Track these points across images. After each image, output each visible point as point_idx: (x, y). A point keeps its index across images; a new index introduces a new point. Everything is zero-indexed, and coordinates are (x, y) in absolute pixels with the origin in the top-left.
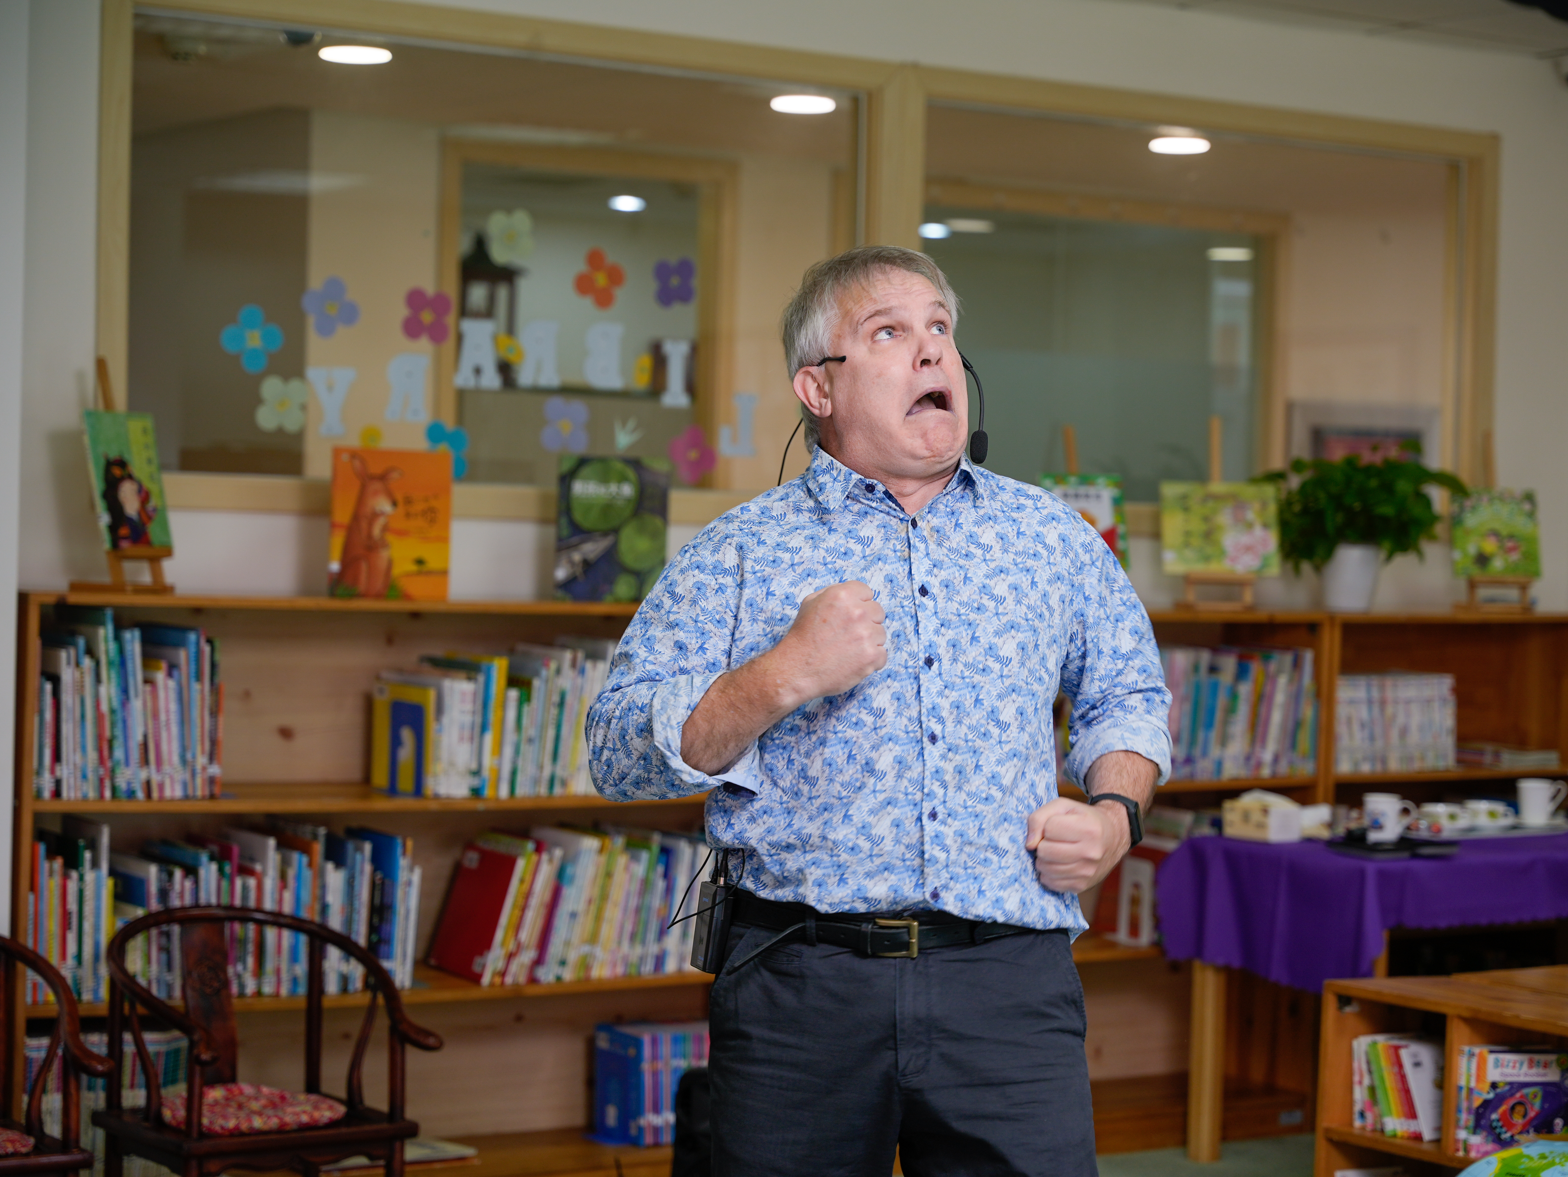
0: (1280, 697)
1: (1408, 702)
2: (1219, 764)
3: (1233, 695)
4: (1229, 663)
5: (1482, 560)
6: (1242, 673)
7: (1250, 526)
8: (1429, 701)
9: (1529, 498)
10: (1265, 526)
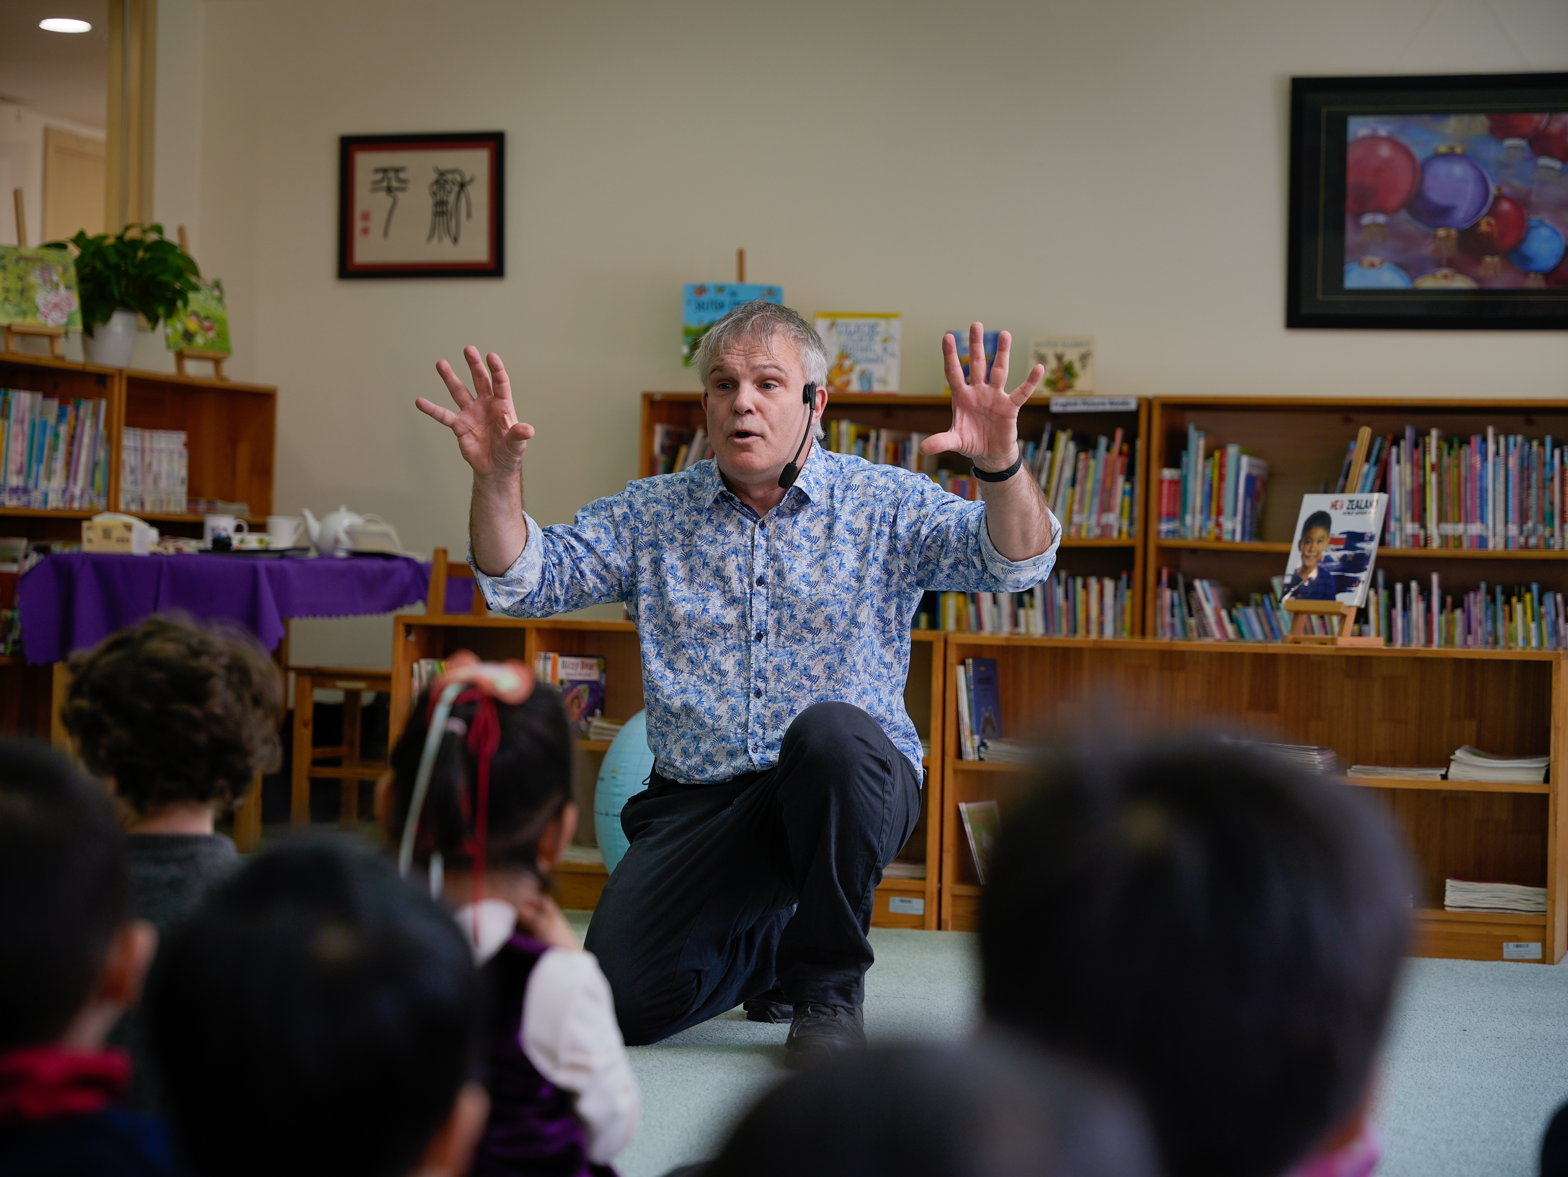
0: (86, 440)
1: (160, 451)
2: (46, 495)
3: (56, 435)
4: (54, 405)
5: (188, 336)
6: (61, 416)
7: (56, 286)
8: (171, 452)
9: (217, 285)
10: (68, 288)
